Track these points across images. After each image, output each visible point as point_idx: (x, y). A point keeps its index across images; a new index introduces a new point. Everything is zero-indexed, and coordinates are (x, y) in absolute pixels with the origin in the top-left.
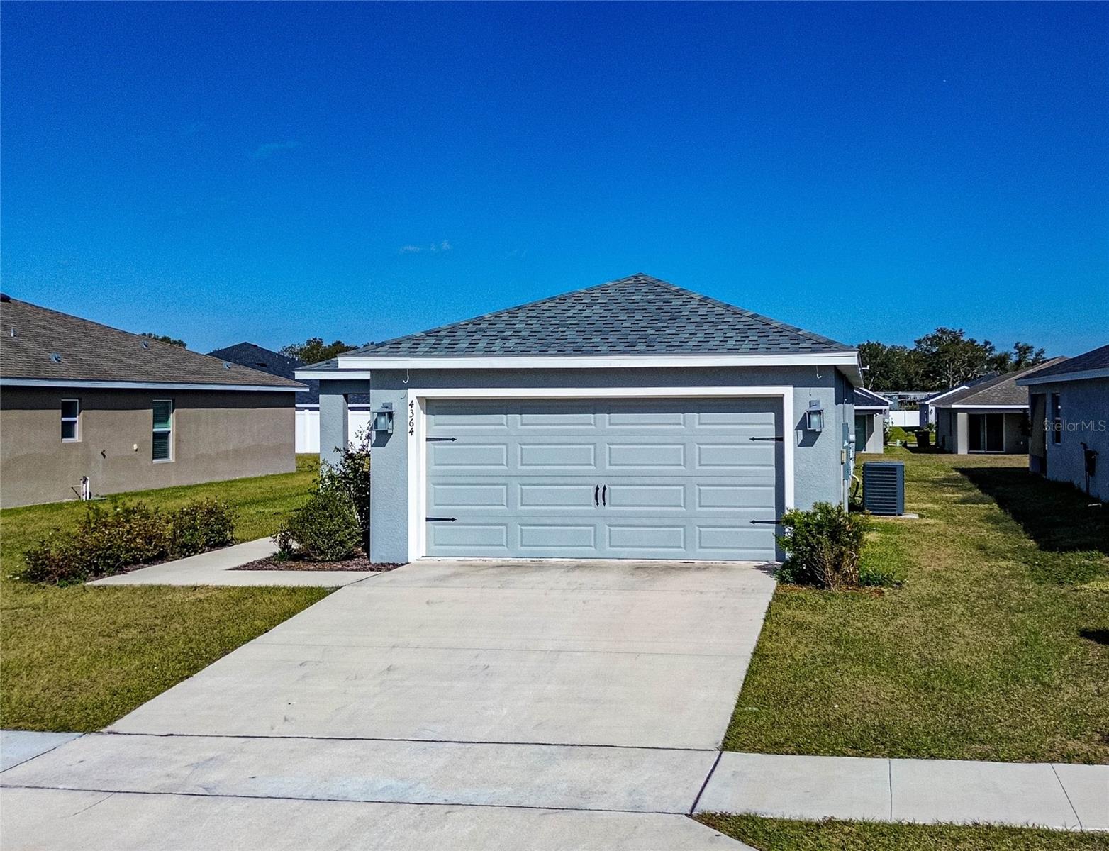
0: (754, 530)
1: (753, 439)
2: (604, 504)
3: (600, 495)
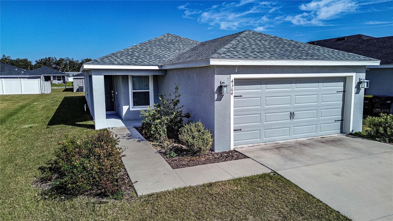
0: (335, 124)
1: (337, 92)
2: (293, 119)
3: (292, 115)
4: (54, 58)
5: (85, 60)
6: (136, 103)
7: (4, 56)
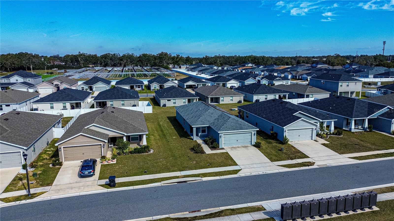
0: (249, 142)
1: (249, 136)
2: (238, 141)
4: (118, 54)
5: (142, 54)
6: (202, 132)
7: (79, 52)
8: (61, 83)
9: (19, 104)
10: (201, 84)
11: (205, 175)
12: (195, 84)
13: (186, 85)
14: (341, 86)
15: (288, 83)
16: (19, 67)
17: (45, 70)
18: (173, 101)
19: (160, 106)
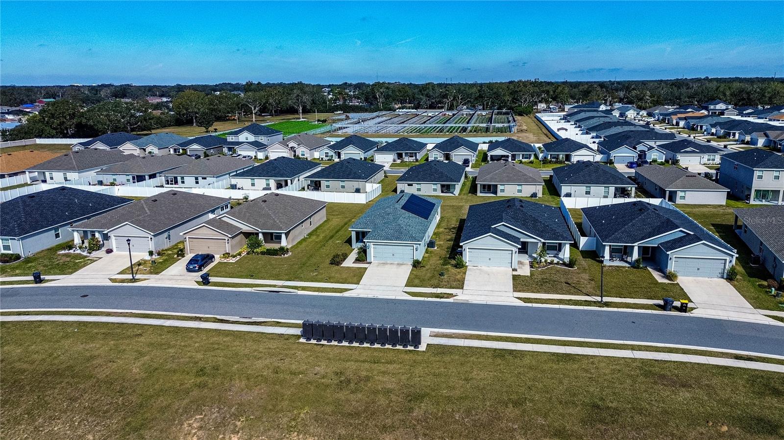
0: (410, 261)
3: (393, 255)
8: (299, 145)
9: (216, 177)
10: (520, 154)
11: (304, 288)
12: (508, 154)
13: (491, 155)
14: (760, 177)
15: (714, 160)
16: (287, 108)
17: (315, 113)
18: (416, 186)
19: (397, 193)
